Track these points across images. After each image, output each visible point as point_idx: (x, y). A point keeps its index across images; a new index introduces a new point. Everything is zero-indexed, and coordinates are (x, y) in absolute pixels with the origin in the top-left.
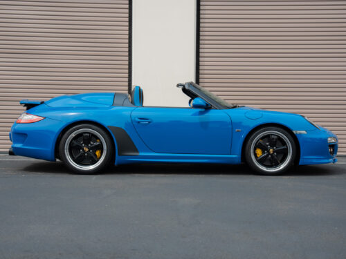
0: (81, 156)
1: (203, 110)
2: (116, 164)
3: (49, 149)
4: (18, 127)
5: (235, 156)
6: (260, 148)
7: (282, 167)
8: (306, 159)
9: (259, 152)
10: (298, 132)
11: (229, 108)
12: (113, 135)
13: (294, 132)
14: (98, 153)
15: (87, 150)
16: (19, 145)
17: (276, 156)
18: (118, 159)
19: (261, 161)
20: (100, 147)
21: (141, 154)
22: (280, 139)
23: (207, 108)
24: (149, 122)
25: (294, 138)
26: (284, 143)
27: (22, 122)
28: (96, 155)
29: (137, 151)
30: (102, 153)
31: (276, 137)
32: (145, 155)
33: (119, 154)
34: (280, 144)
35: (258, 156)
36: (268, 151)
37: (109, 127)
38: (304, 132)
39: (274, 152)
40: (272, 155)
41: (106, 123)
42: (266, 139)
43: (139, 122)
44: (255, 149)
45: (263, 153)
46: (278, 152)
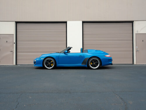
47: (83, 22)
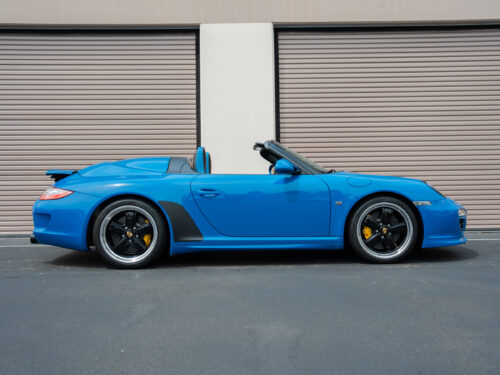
0: (123, 244)
1: (290, 176)
2: (171, 253)
3: (78, 235)
4: (40, 205)
5: (336, 239)
6: (370, 227)
7: (400, 251)
8: (431, 240)
9: (368, 231)
10: (420, 203)
11: (323, 173)
12: (165, 213)
13: (415, 203)
14: (146, 239)
15: (131, 235)
16: (41, 230)
17: (392, 236)
18: (175, 247)
19: (371, 244)
20: (149, 231)
21: (206, 239)
22: (396, 214)
23: (295, 173)
24: (216, 195)
25: (415, 212)
26: (401, 219)
27: (47, 198)
28: (144, 242)
29: (200, 235)
30: (152, 239)
31: (390, 211)
32: (211, 240)
33: (176, 240)
34: (396, 220)
35: (367, 237)
36: (381, 231)
37: (160, 202)
38: (427, 203)
39: (388, 232)
40: (385, 236)
41: (157, 198)
42: (377, 214)
43: (202, 195)
44: (362, 228)
45: (373, 232)
46: (393, 231)
47: (279, 30)
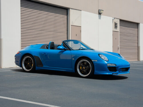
5: (73, 69)
12: (35, 59)
21: (44, 66)
24: (46, 55)
25: (92, 63)
33: (37, 66)
37: (34, 56)
38: (96, 61)
39: (85, 68)
